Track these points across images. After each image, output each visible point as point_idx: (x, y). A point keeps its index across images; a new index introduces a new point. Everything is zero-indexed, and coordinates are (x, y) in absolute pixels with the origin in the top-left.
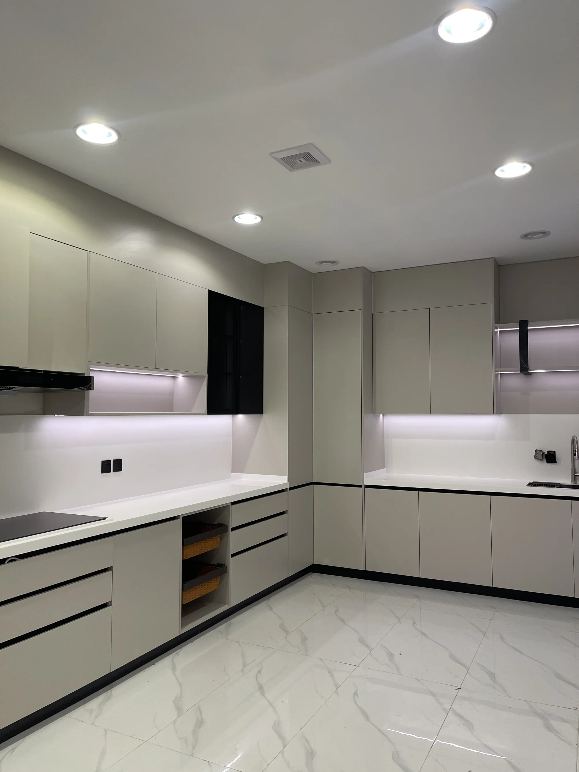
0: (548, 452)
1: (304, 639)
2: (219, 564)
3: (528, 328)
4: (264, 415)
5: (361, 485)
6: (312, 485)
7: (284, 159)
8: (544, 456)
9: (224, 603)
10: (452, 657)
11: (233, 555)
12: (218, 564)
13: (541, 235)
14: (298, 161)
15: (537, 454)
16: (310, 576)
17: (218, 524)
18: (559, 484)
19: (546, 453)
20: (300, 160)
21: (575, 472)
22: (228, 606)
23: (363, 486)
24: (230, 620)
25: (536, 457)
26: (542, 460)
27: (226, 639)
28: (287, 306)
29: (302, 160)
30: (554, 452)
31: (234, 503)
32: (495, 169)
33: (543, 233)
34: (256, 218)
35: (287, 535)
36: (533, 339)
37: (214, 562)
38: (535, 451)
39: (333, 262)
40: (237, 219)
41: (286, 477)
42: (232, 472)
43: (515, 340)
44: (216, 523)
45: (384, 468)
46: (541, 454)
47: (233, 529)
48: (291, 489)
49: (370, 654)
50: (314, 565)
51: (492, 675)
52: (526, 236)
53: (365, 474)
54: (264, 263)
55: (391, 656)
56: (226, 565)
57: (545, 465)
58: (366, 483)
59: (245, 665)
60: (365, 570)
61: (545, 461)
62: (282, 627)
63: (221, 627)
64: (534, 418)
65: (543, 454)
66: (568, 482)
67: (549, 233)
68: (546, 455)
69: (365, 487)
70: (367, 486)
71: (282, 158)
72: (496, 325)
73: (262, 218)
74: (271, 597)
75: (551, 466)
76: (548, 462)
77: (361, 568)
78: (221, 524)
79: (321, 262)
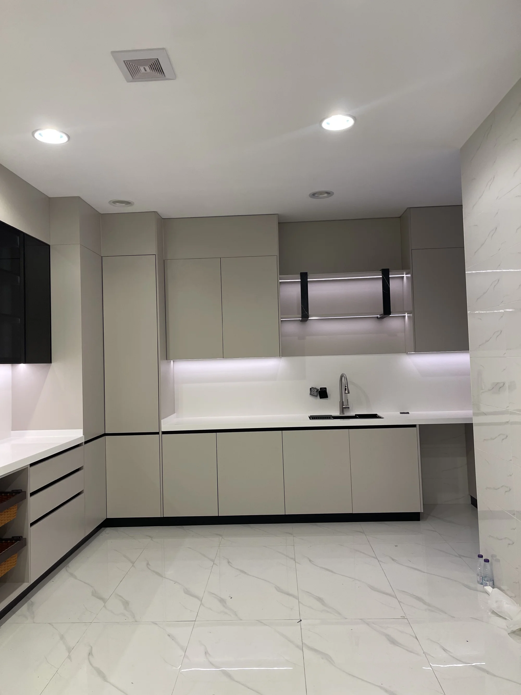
0: (321, 388)
1: (126, 604)
2: (15, 537)
3: (308, 280)
4: (52, 364)
5: (158, 432)
6: (105, 437)
7: (127, 62)
8: (318, 392)
9: (23, 581)
10: (279, 589)
11: (32, 524)
12: (13, 537)
13: (326, 195)
14: (142, 68)
15: (312, 391)
16: (104, 532)
17: (13, 491)
18: (332, 415)
19: (319, 390)
20: (144, 68)
21: (343, 405)
22: (28, 583)
23: (161, 433)
24: (29, 599)
25: (311, 394)
26: (317, 396)
27: (34, 623)
28: (79, 245)
29: (147, 68)
30: (326, 388)
31: (32, 465)
32: (322, 121)
33: (328, 193)
34: (61, 137)
35: (83, 493)
36: (313, 290)
37: (8, 535)
38: (310, 389)
39: (128, 203)
40: (37, 135)
41: (82, 430)
42: (12, 430)
43: (296, 290)
44: (9, 490)
45: (175, 413)
46: (316, 391)
47: (32, 494)
48: (86, 442)
49: (202, 604)
50: (107, 519)
51: (320, 600)
52: (314, 195)
53: (162, 420)
54: (50, 195)
55: (222, 601)
56: (24, 537)
57: (318, 400)
58: (163, 429)
59: (69, 650)
60: (163, 517)
61: (319, 397)
62: (95, 595)
63: (23, 609)
64: (308, 359)
65: (317, 390)
66: (337, 414)
67: (333, 193)
68: (319, 391)
69: (162, 434)
70: (164, 433)
71: (124, 61)
72: (281, 276)
73: (69, 137)
74: (68, 562)
75: (323, 400)
76: (321, 398)
77: (159, 516)
78: (17, 490)
79: (115, 202)
